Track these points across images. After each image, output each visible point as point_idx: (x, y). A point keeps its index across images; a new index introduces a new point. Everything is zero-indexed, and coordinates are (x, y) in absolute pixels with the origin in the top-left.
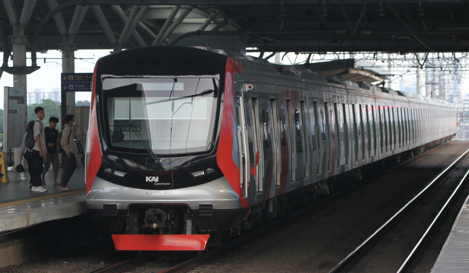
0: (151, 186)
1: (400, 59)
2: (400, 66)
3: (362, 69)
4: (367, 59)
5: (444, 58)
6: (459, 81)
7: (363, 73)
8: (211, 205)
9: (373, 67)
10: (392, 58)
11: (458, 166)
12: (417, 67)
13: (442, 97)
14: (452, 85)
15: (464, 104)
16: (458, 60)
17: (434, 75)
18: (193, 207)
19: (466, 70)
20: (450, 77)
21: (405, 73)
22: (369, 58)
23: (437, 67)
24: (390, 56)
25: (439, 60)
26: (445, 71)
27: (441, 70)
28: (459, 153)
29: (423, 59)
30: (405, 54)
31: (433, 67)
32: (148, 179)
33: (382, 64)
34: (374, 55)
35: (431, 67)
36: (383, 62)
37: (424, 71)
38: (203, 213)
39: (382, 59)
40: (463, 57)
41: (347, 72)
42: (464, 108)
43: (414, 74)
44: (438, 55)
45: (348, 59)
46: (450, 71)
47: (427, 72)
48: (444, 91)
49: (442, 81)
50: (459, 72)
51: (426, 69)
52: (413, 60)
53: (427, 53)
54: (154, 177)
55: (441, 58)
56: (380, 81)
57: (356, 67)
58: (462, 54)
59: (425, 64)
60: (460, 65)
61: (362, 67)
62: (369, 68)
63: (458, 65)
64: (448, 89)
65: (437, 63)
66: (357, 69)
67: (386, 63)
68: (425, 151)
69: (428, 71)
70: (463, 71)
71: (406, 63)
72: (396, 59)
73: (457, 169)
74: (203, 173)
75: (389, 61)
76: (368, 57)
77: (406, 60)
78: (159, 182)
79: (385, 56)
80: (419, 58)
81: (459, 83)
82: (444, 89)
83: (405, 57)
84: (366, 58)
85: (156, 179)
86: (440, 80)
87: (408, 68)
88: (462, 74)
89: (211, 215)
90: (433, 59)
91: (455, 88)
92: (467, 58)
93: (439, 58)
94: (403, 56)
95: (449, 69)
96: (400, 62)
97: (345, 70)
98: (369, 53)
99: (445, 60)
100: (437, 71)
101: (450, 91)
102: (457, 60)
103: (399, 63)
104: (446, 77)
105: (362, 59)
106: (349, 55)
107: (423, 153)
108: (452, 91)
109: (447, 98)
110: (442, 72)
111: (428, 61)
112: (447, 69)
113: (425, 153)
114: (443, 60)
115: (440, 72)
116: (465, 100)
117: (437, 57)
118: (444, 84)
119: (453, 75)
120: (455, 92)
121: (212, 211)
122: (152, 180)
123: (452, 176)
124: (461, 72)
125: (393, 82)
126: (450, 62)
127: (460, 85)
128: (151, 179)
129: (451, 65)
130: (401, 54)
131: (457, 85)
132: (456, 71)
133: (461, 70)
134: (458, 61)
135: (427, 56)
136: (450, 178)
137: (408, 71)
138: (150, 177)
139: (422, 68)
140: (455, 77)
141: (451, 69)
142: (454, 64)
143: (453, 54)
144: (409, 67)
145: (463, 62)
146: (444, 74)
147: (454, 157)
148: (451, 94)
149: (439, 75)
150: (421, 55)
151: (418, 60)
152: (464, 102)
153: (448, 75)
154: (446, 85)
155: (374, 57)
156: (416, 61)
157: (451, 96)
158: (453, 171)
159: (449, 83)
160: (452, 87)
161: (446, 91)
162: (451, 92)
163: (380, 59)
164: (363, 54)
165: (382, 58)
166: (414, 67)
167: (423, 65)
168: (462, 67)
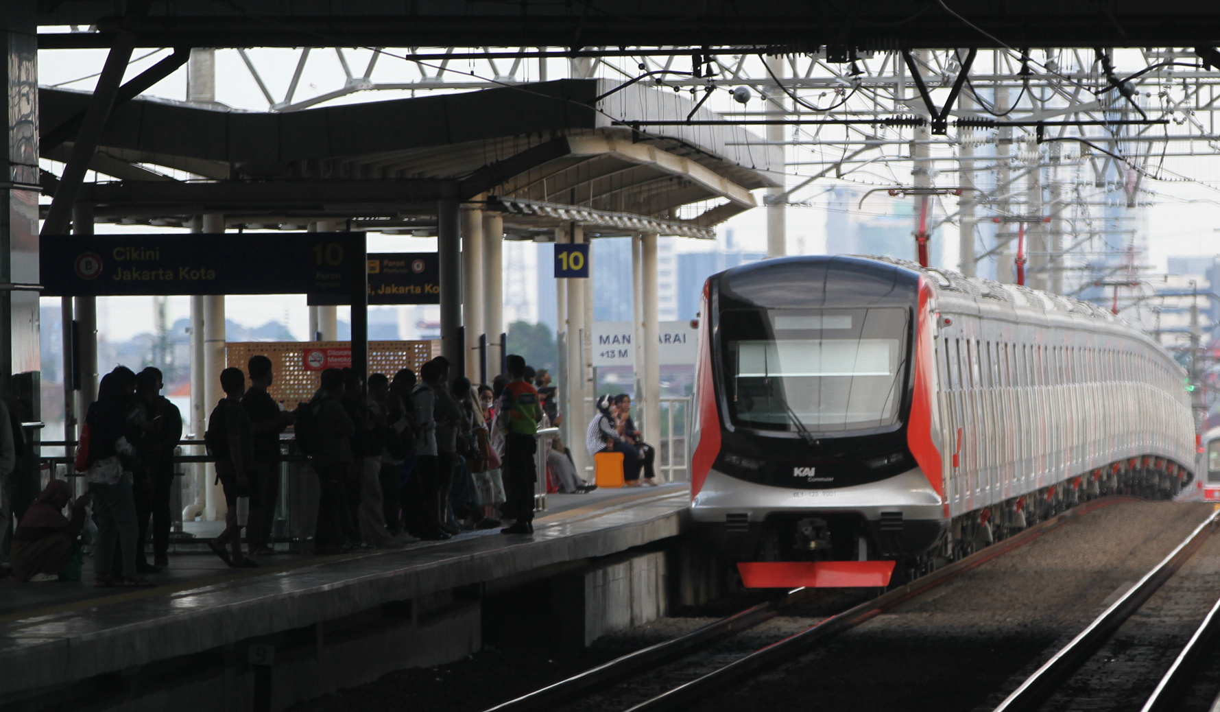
0: (803, 484)
1: (826, 84)
2: (828, 117)
3: (635, 132)
4: (659, 82)
5: (1055, 79)
6: (1131, 192)
7: (641, 154)
8: (900, 514)
9: (689, 122)
10: (788, 74)
11: (1126, 629)
12: (917, 122)
13: (1044, 276)
14: (1093, 211)
15: (1157, 312)
16: (1126, 85)
17: (1002, 165)
18: (869, 517)
19: (1166, 139)
20: (1088, 174)
21: (856, 153)
22: (669, 77)
23: (1020, 124)
24: (780, 68)
25: (1026, 86)
26: (1060, 139)
27: (1040, 141)
28: (1132, 564)
29: (944, 84)
30: (853, 59)
31: (999, 121)
32: (797, 472)
33: (740, 107)
34: (696, 63)
35: (989, 124)
36: (742, 98)
37: (951, 144)
38: (888, 526)
39: (736, 80)
40: (1150, 68)
41: (561, 148)
42: (1157, 333)
43: (901, 159)
44: (1024, 60)
45: (562, 82)
46: (1086, 143)
47: (964, 147)
48: (1056, 246)
49: (1047, 195)
50: (1132, 148)
51: (959, 134)
52: (895, 86)
53: (965, 53)
54: (807, 469)
55: (1039, 77)
56: (727, 196)
57: (603, 121)
58: (1146, 57)
59: (955, 106)
60: (1137, 109)
61: (636, 124)
62: (671, 131)
63: (1124, 111)
64: (1075, 233)
65: (1018, 100)
66: (608, 135)
67: (756, 103)
68: (962, 549)
69: (977, 144)
70: (1151, 140)
71: (858, 102)
72: (809, 83)
73: (1124, 646)
74: (886, 461)
75: (770, 95)
76: (665, 72)
77: (857, 87)
78: (817, 475)
79: (754, 66)
80: (927, 76)
81: (1131, 205)
82: (1057, 233)
83: (855, 71)
84: (657, 76)
85: (810, 472)
86: (1033, 187)
87: (867, 129)
88: (1146, 156)
89: (901, 529)
90: (995, 81)
91: (1112, 230)
92: (1170, 75)
93: (1025, 73)
94: (843, 68)
95: (1082, 132)
96: (828, 99)
97: (546, 138)
98: (672, 53)
99: (1057, 88)
100: (1021, 140)
101: (1086, 245)
102: (1122, 86)
103: (824, 104)
104: (1065, 174)
105: (633, 81)
106: (564, 61)
107: (950, 561)
108: (1097, 243)
109: (1071, 281)
110: (1043, 147)
111: (972, 88)
112: (1070, 131)
113: (962, 562)
114: (1050, 85)
115: (1032, 146)
116: (1163, 294)
117: (1017, 67)
118: (1058, 205)
119: (1100, 163)
120: (1113, 251)
121: (901, 523)
122: (804, 474)
123: (1094, 682)
124: (1143, 146)
125: (792, 198)
126: (1086, 97)
127: (1136, 211)
128: (802, 471)
129: (1088, 109)
130: (834, 57)
131: (1124, 212)
132: (1114, 140)
133: (1138, 139)
134: (1127, 93)
135: (966, 66)
136: (1085, 690)
137: (872, 143)
138: (801, 469)
139: (940, 127)
140: (1113, 175)
141: (1091, 132)
142: (1106, 107)
143: (1099, 56)
144: (874, 122)
145: (1149, 98)
146: (1055, 160)
147: (1107, 581)
148: (1091, 258)
149: (1032, 161)
150: (939, 61)
151: (922, 88)
152: (1157, 302)
153: (1077, 164)
154: (1066, 213)
155: (697, 73)
156: (909, 93)
157: (1089, 267)
158: (1103, 653)
159: (1080, 202)
160: (1097, 225)
161: (1067, 242)
162: (1095, 250)
163: (725, 82)
164: (639, 59)
165: (735, 74)
166: (899, 122)
167: (947, 109)
168: (1145, 122)
